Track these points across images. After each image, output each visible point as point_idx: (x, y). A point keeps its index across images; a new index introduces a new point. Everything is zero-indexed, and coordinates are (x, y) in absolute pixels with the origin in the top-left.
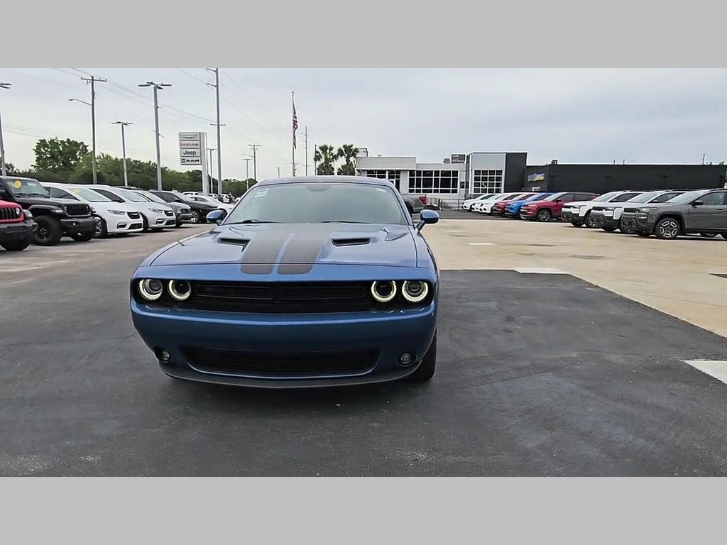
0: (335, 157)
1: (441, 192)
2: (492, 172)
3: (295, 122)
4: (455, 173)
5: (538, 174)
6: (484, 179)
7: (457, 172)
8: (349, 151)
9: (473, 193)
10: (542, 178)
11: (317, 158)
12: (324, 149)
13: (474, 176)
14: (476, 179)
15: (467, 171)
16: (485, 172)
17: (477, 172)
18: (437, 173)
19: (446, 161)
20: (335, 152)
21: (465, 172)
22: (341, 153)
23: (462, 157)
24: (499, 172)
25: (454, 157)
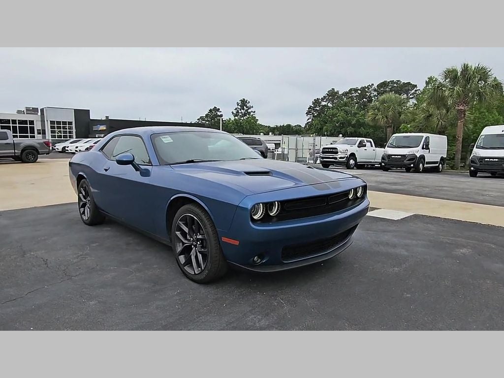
1: (20, 138)
2: (64, 123)
4: (32, 122)
5: (101, 125)
6: (59, 128)
7: (33, 121)
9: (50, 138)
10: (105, 128)
13: (49, 125)
14: (52, 127)
15: (43, 121)
16: (59, 123)
17: (52, 122)
18: (14, 122)
19: (19, 112)
21: (40, 122)
23: (34, 111)
24: (70, 123)
25: (28, 109)
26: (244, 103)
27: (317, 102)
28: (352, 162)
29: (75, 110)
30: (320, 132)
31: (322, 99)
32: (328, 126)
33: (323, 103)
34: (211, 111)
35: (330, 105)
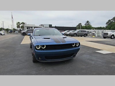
0: (21, 24)
3: (12, 18)
8: (23, 23)
11: (17, 24)
12: (18, 23)
18: (38, 27)
19: (40, 25)
20: (21, 23)
22: (22, 24)
24: (48, 27)
25: (41, 25)
26: (88, 22)
27: (109, 21)
28: (113, 37)
29: (49, 25)
30: (110, 29)
31: (111, 20)
32: (113, 27)
33: (111, 21)
34: (79, 24)
35: (114, 21)
